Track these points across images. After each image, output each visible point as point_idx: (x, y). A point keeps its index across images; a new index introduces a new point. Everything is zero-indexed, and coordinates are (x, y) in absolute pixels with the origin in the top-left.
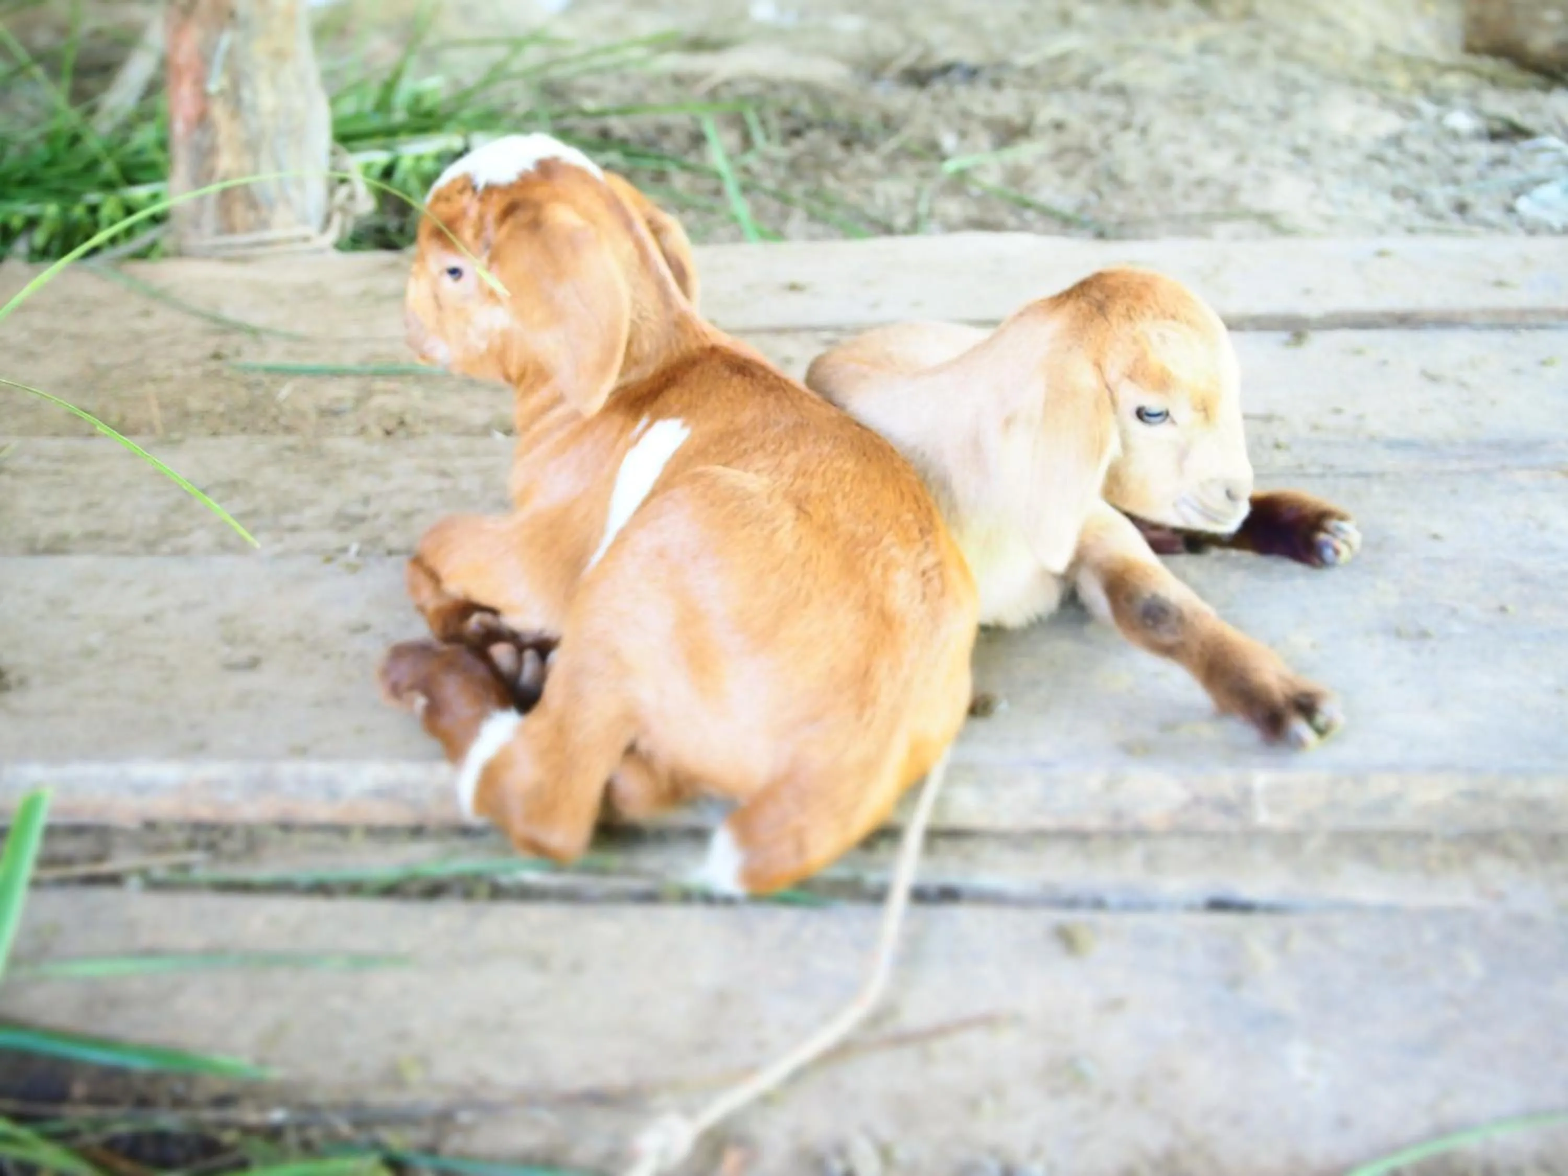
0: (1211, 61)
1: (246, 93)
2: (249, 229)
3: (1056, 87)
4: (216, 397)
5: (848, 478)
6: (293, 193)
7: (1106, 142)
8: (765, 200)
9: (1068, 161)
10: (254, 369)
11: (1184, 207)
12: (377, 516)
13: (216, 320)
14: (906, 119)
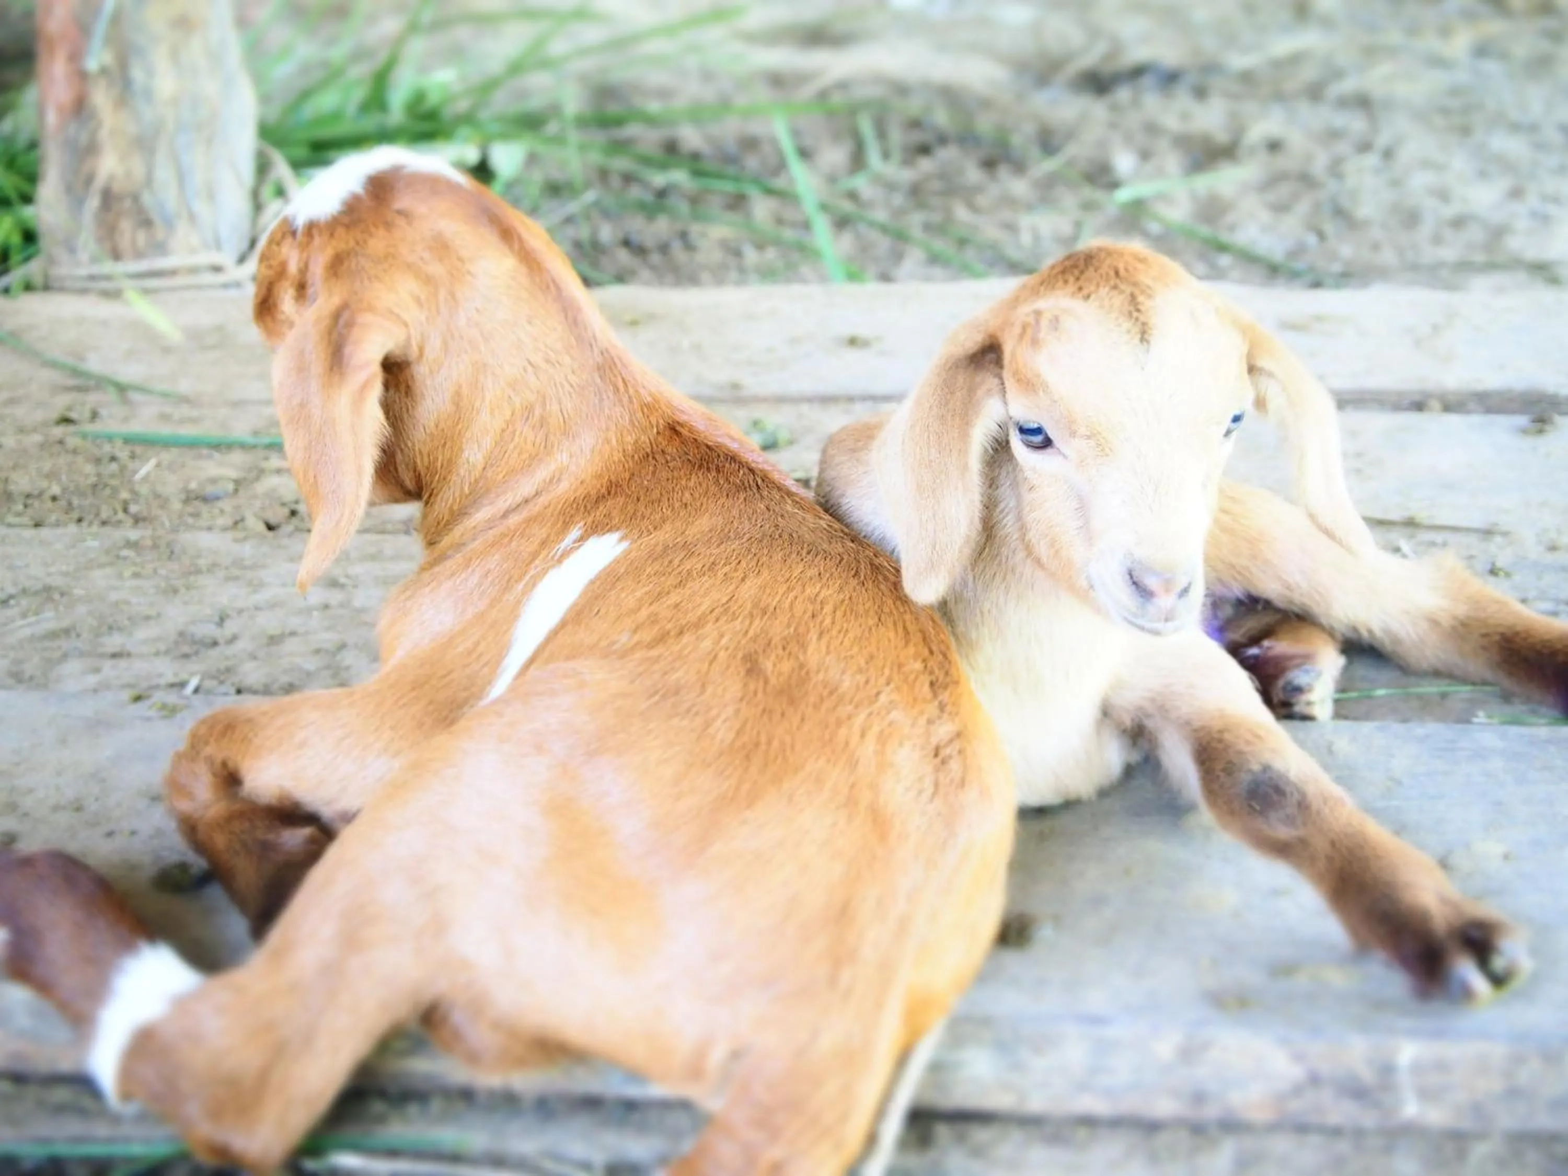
0: (1491, 66)
1: (137, 74)
2: (139, 255)
3: (1279, 97)
4: (51, 476)
5: (828, 609)
6: (200, 207)
7: (1336, 169)
8: (874, 236)
9: (1284, 191)
10: (110, 439)
11: (1430, 254)
12: (233, 639)
13: (75, 372)
14: (1071, 134)
